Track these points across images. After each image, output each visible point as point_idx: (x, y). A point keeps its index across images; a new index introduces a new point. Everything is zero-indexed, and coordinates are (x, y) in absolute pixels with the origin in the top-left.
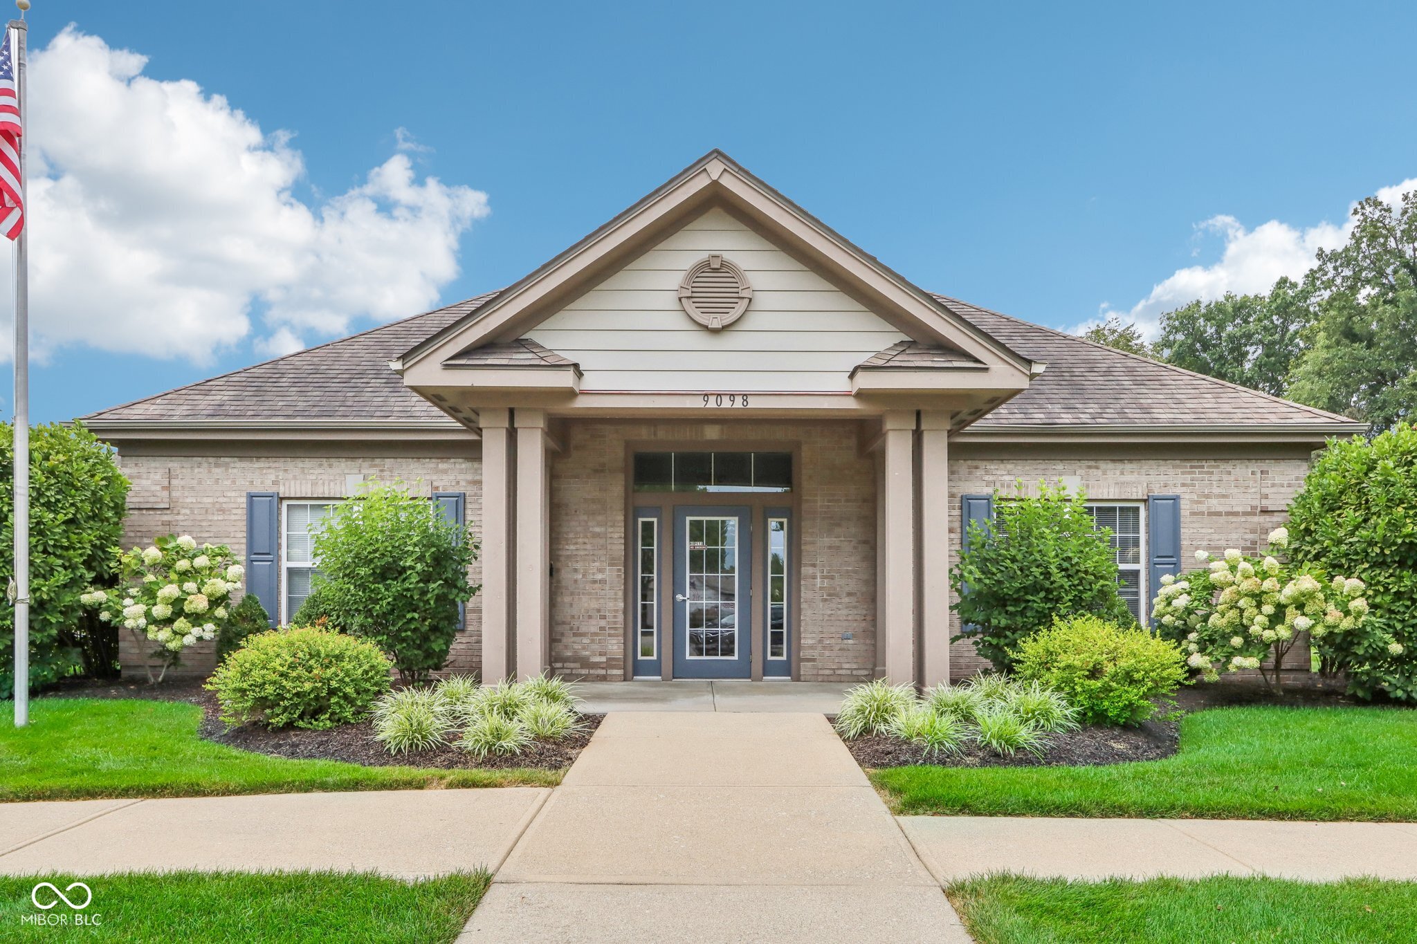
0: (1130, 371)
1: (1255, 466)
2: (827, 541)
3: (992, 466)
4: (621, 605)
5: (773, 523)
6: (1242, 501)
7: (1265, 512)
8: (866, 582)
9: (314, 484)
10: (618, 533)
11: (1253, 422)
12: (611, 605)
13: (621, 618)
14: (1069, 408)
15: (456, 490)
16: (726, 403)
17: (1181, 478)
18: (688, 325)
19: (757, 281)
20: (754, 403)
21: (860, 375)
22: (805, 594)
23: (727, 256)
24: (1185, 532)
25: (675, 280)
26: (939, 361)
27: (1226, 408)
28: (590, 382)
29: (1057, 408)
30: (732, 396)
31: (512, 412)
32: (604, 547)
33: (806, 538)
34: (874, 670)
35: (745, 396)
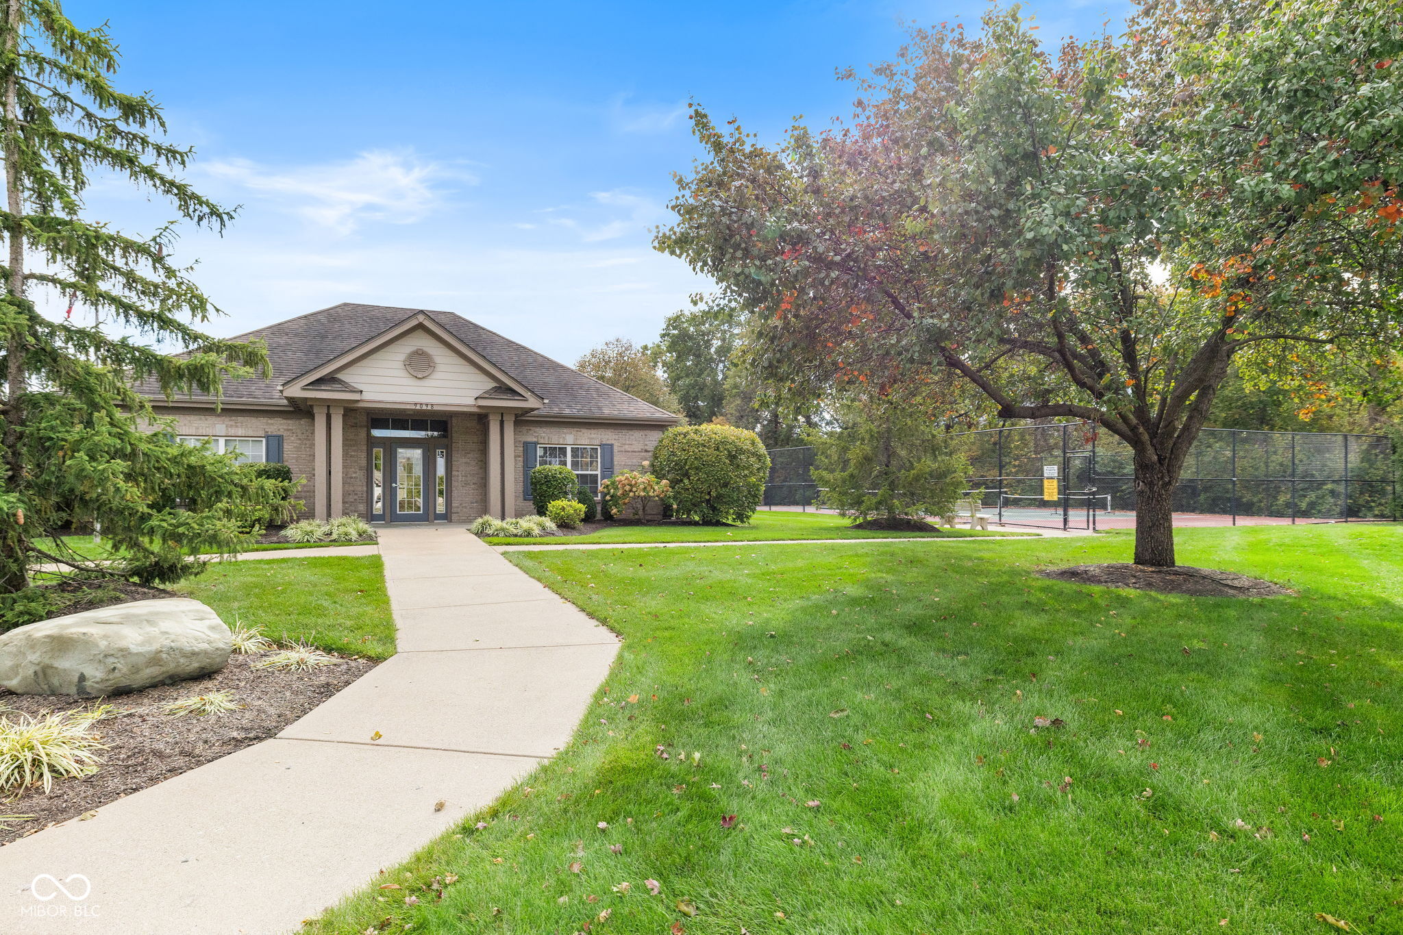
0: (598, 389)
1: (642, 433)
2: (464, 460)
3: (538, 429)
4: (365, 489)
5: (439, 451)
6: (637, 447)
7: (646, 451)
8: (482, 478)
9: (197, 428)
10: (364, 455)
11: (641, 415)
12: (360, 488)
13: (365, 495)
14: (569, 407)
15: (279, 433)
16: (424, 407)
17: (614, 437)
18: (409, 375)
19: (438, 359)
20: (435, 408)
21: (479, 400)
22: (454, 484)
23: (425, 349)
24: (616, 459)
25: (402, 357)
26: (509, 396)
27: (632, 409)
28: (366, 396)
29: (564, 406)
30: (427, 405)
31: (328, 406)
32: (356, 461)
33: (454, 458)
34: (485, 510)
35: (432, 405)
